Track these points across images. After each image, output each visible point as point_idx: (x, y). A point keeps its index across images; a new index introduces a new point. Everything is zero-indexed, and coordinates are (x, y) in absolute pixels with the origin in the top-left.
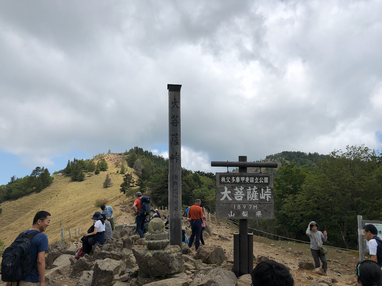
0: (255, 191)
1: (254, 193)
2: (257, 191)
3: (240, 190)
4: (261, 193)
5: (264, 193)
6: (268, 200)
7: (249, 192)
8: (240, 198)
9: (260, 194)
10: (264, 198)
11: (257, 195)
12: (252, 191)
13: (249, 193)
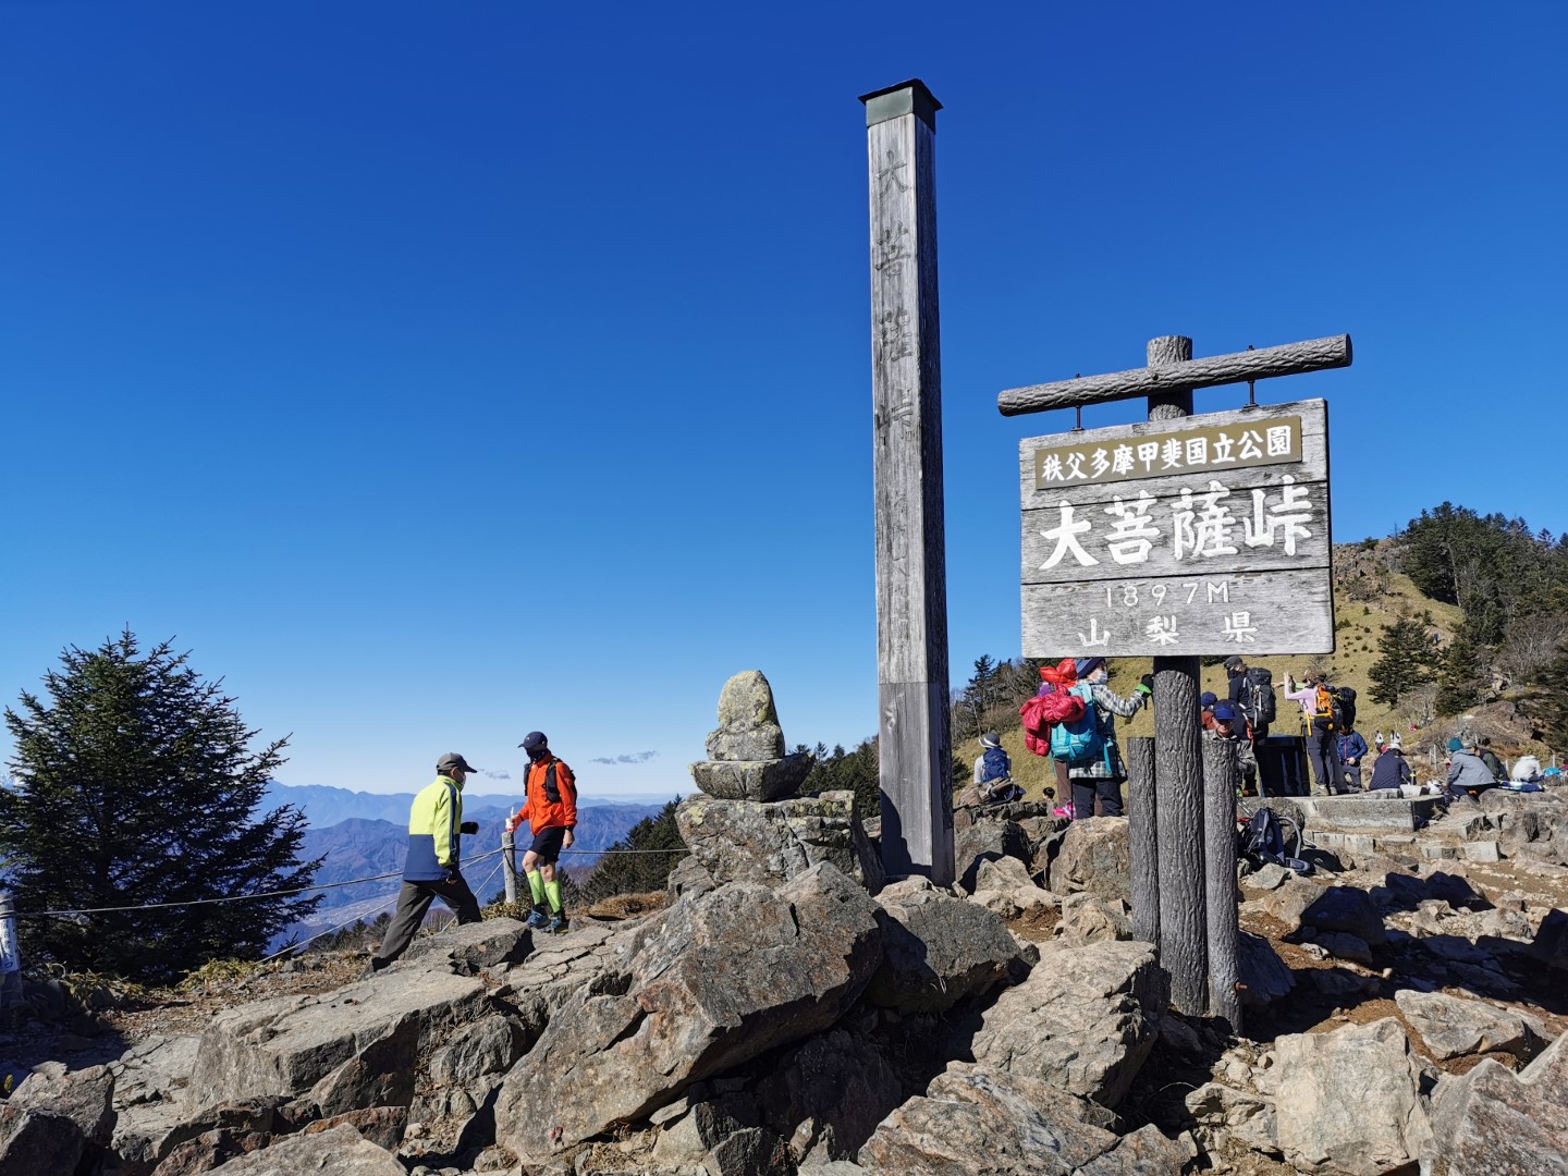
0: (1214, 510)
1: (1214, 517)
2: (1226, 509)
3: (1134, 510)
4: (1251, 517)
5: (1267, 509)
6: (1290, 548)
7: (1183, 515)
8: (1137, 549)
9: (1247, 522)
10: (1267, 539)
11: (1225, 526)
12: (1196, 509)
13: (1181, 522)
